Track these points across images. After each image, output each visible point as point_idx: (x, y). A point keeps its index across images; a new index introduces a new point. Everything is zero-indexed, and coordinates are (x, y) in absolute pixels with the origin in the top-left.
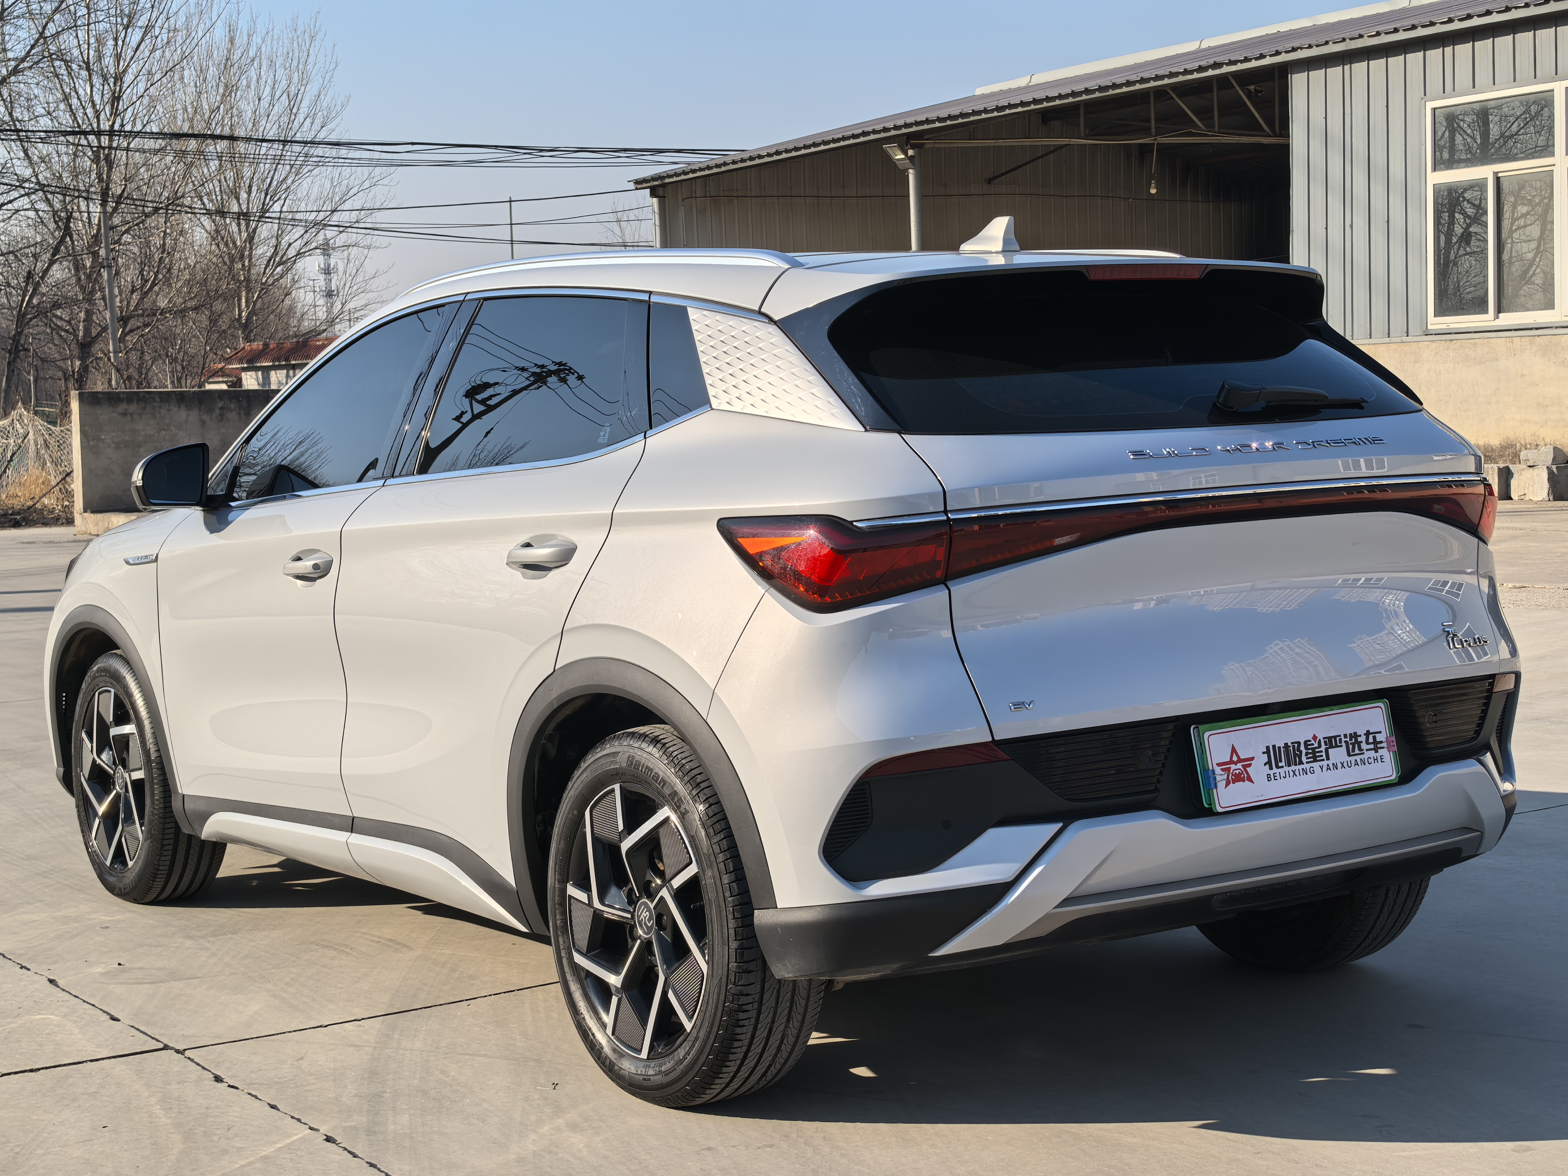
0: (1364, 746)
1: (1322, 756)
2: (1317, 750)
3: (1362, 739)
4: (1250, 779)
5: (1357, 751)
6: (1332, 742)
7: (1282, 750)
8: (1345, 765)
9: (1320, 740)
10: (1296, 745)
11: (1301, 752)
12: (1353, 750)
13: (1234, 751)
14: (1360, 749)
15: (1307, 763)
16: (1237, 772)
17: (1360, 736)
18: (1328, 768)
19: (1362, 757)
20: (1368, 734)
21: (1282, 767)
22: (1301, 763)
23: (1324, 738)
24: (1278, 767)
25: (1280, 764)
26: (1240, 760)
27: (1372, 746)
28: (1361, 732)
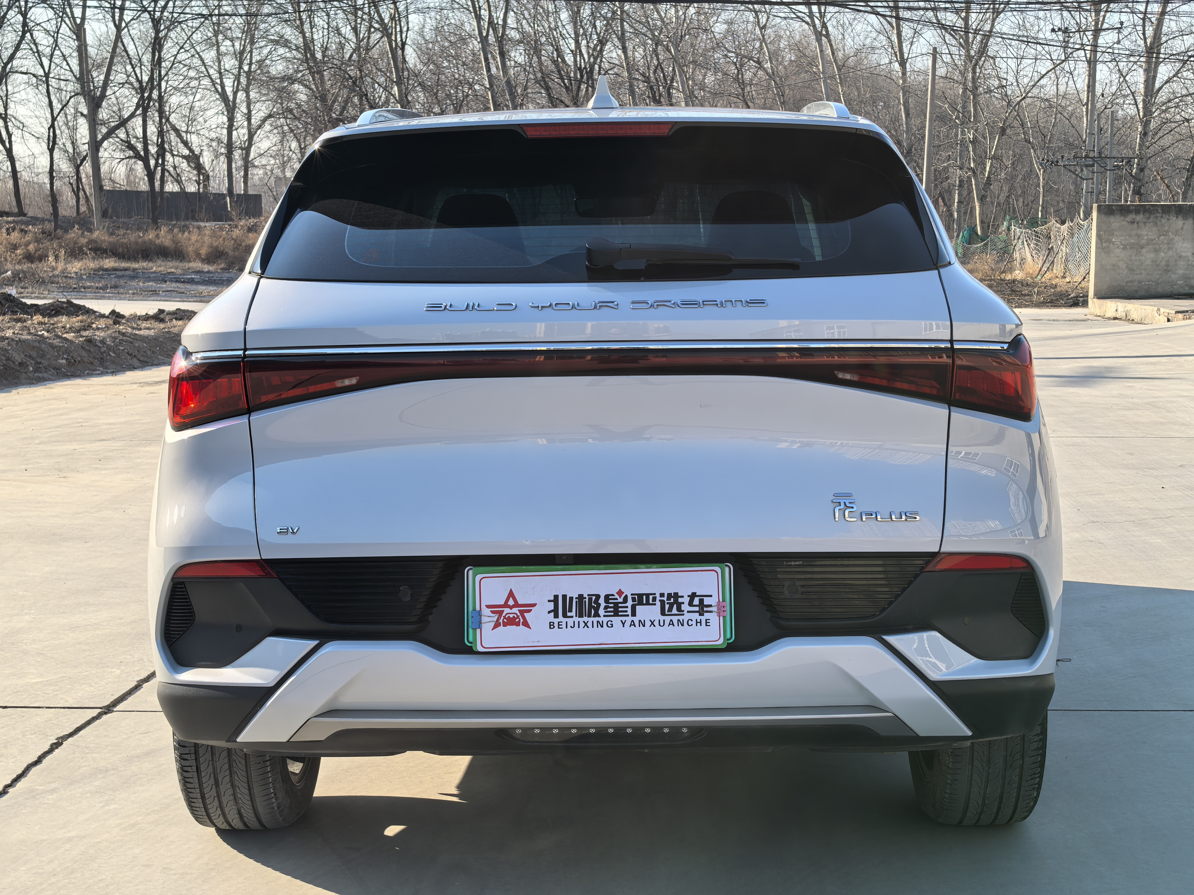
0: (685, 607)
1: (626, 611)
2: (620, 605)
3: (686, 600)
4: (526, 624)
5: (674, 611)
6: (641, 599)
7: (574, 601)
8: (656, 623)
9: (626, 596)
10: (594, 598)
11: (599, 605)
12: (670, 609)
13: (511, 594)
14: (679, 609)
15: (604, 616)
16: (511, 616)
17: (682, 597)
18: (633, 624)
19: (681, 618)
20: (693, 596)
21: (572, 617)
22: (597, 615)
23: (632, 594)
24: (565, 615)
25: (569, 614)
26: (516, 605)
27: (697, 609)
28: (685, 593)
